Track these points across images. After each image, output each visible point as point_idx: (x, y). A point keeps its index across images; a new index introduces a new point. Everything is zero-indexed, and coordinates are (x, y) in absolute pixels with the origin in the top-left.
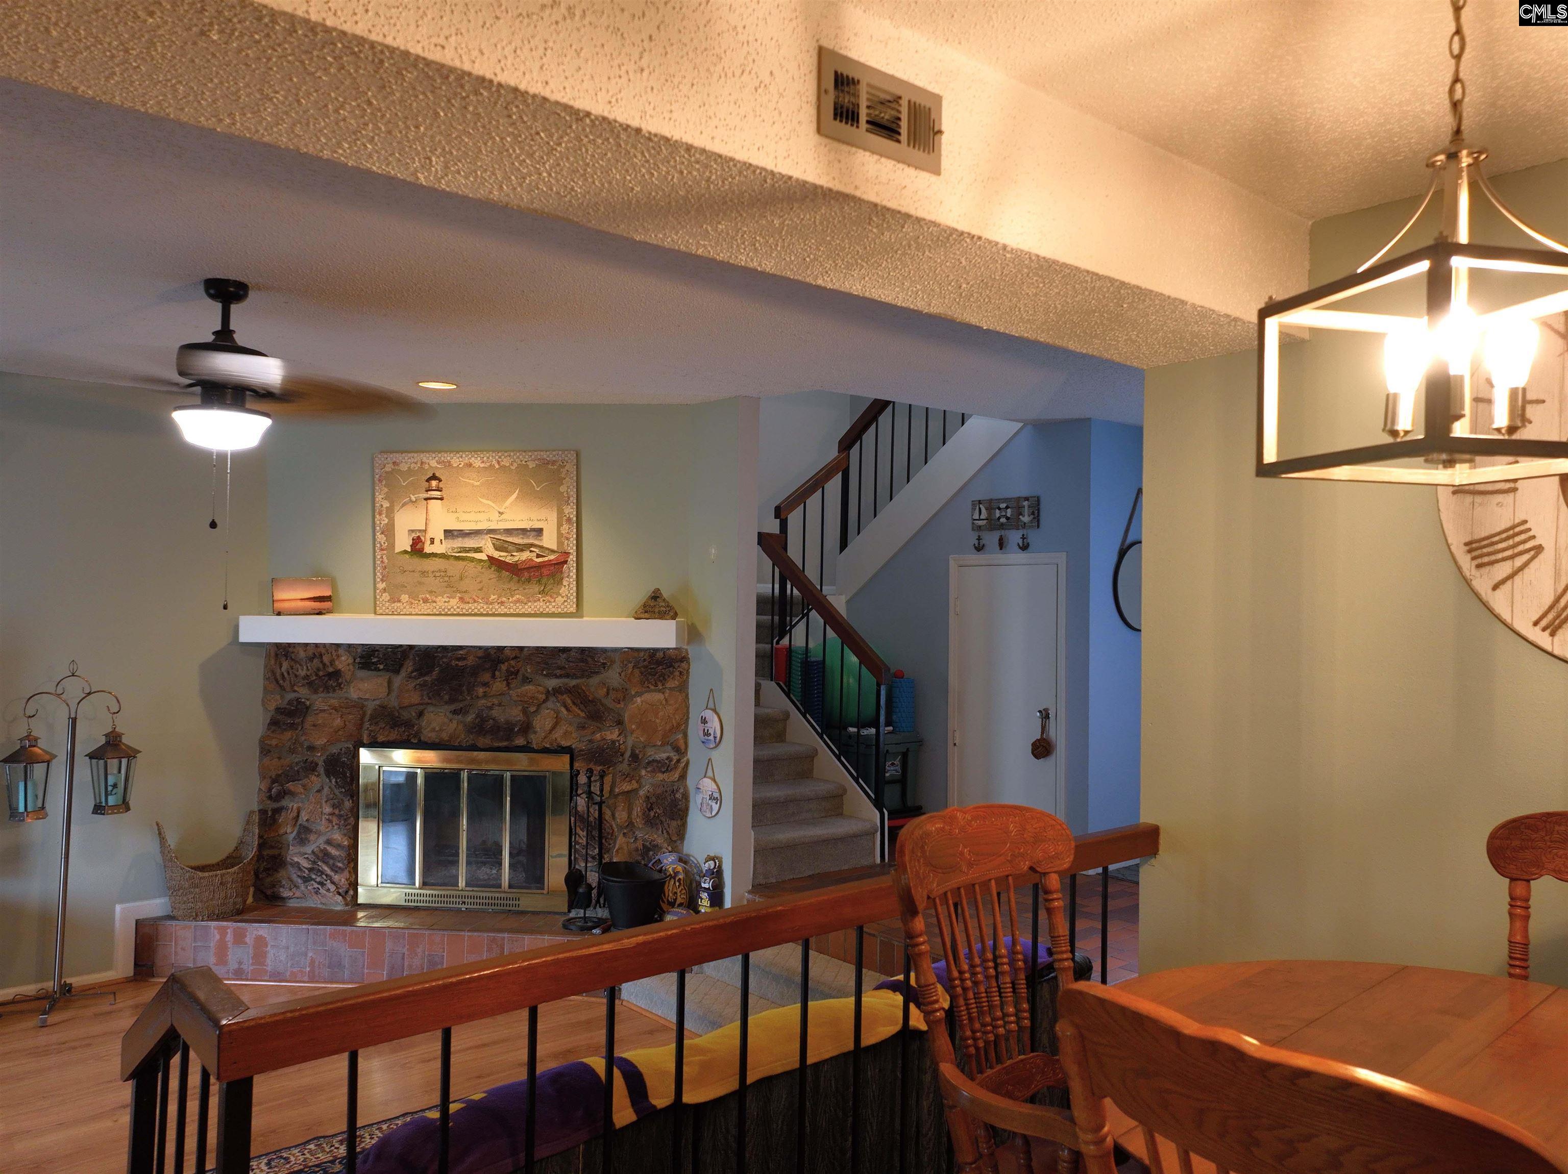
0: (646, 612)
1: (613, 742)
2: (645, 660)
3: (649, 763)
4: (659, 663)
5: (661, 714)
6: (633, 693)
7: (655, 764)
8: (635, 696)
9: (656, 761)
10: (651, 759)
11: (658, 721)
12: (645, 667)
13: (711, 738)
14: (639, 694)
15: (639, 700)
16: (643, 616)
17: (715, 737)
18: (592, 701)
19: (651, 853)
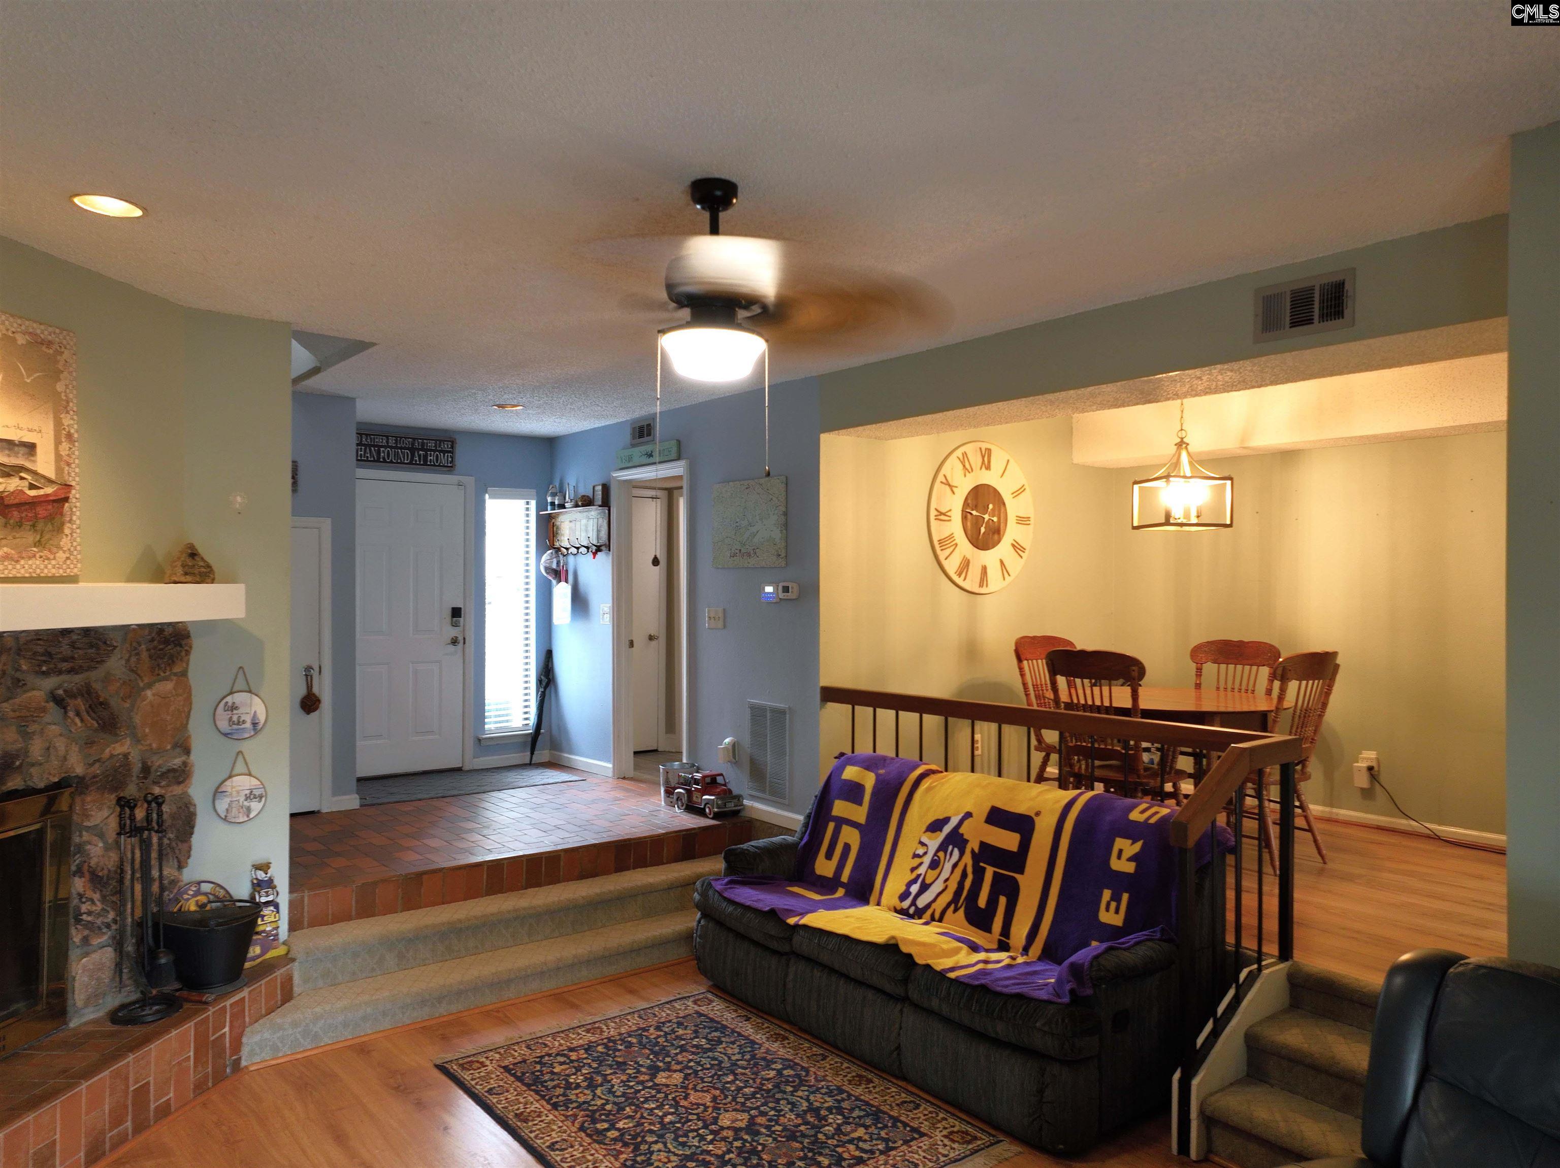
0: (186, 574)
1: (126, 756)
2: (152, 640)
3: (164, 775)
4: (166, 642)
5: (172, 708)
6: (141, 685)
7: (171, 775)
8: (143, 689)
9: (174, 770)
10: (164, 770)
11: (169, 718)
12: (155, 648)
13: (248, 725)
14: (150, 686)
15: (149, 693)
16: (183, 579)
17: (255, 724)
18: (101, 704)
19: (166, 893)
